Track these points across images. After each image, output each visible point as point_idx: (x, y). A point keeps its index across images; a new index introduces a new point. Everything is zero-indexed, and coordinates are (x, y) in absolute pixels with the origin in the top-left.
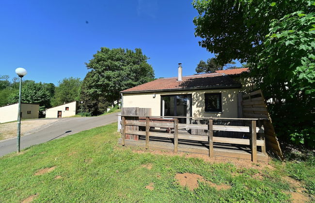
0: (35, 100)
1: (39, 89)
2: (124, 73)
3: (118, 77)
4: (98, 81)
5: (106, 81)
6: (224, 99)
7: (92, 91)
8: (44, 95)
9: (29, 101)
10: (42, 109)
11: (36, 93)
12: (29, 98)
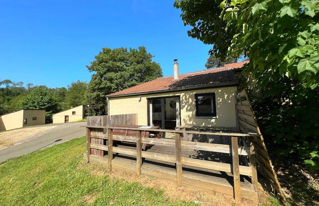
0: (42, 106)
1: (46, 94)
2: (127, 74)
3: (121, 78)
4: (100, 84)
5: (109, 84)
6: (219, 100)
7: (95, 94)
8: (50, 100)
9: (36, 107)
10: (49, 115)
11: (42, 98)
12: (36, 104)
